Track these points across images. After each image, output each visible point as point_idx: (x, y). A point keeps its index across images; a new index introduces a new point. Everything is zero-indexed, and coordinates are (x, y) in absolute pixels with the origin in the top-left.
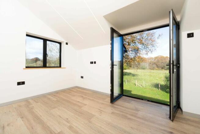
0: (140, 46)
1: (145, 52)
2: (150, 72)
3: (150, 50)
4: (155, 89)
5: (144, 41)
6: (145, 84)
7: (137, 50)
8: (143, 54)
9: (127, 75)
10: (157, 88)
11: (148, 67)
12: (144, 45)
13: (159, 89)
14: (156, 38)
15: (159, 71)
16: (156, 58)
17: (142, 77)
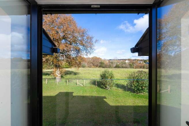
0: (81, 47)
1: (85, 54)
2: (89, 70)
3: (89, 52)
4: (93, 86)
5: (84, 43)
6: (85, 82)
7: (78, 51)
9: (69, 74)
12: (84, 47)
13: (96, 86)
14: (94, 42)
15: (94, 68)
16: (92, 58)
17: (83, 75)
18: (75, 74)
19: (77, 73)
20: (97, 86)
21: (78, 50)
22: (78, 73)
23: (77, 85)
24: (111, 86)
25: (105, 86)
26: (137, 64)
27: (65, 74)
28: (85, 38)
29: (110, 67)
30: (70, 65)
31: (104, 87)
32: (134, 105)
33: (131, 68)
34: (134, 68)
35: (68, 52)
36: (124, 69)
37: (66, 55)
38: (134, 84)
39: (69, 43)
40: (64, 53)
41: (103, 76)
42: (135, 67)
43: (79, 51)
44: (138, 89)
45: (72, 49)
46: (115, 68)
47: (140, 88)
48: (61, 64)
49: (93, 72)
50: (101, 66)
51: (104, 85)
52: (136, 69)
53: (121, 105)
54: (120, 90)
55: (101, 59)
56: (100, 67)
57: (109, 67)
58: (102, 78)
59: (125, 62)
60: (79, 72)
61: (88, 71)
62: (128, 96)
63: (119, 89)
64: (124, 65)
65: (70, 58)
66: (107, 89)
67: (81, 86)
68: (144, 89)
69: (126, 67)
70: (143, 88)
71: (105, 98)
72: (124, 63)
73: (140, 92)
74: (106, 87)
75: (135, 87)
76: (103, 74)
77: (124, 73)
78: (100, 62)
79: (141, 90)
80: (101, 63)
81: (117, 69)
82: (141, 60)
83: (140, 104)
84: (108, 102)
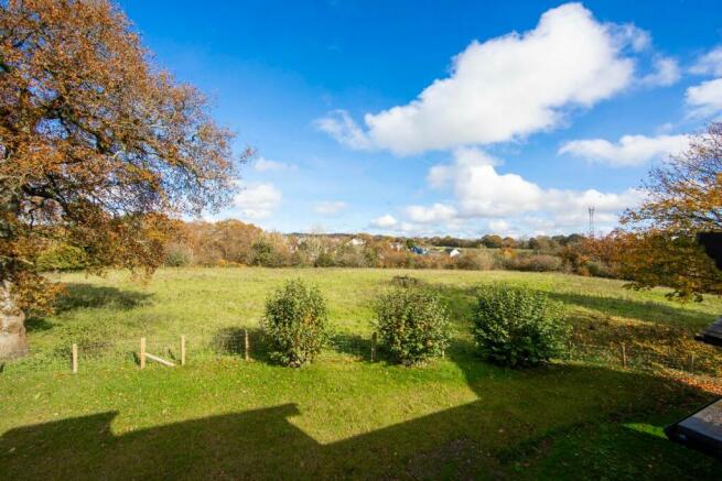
0: (167, 173)
1: (190, 205)
2: (203, 278)
3: (211, 198)
4: (229, 358)
5: (185, 154)
6: (189, 344)
7: (150, 189)
8: (181, 209)
10: (239, 352)
11: (192, 258)
12: (185, 172)
13: (244, 357)
14: (234, 155)
15: (230, 270)
16: (220, 225)
17: (173, 305)
18: (128, 301)
19: (136, 295)
20: (251, 356)
21: (146, 183)
22: (144, 297)
23: (138, 362)
24: (312, 352)
25: (290, 355)
26: (387, 253)
27: (61, 309)
28: (191, 131)
29: (295, 262)
30: (96, 256)
31: (286, 359)
32: (409, 418)
33: (370, 267)
34: (378, 267)
35: (89, 188)
36: (349, 271)
37: (65, 206)
38: (398, 334)
39: (94, 142)
40: (57, 191)
41: (282, 311)
42: (382, 264)
43: (152, 190)
44: (413, 351)
45: (111, 177)
46: (316, 266)
47: (421, 346)
48: (30, 257)
49: (224, 289)
50: (261, 260)
51: (286, 349)
52: (386, 270)
53: (364, 432)
54: (349, 362)
55: (260, 230)
56: (255, 263)
57: (293, 265)
58: (277, 321)
59: (351, 245)
60: (150, 290)
61: (201, 285)
62: (380, 383)
63: (345, 356)
64: (346, 257)
65: (96, 224)
66: (298, 366)
67: (161, 368)
68: (432, 347)
69: (354, 265)
70: (430, 343)
71: (292, 409)
72: (348, 248)
73: (417, 360)
74: (292, 357)
75: (404, 342)
76: (279, 302)
77: (349, 288)
78: (253, 242)
79: (422, 351)
80: (260, 247)
81: (323, 269)
82: (397, 240)
83: (427, 410)
84: (307, 430)
